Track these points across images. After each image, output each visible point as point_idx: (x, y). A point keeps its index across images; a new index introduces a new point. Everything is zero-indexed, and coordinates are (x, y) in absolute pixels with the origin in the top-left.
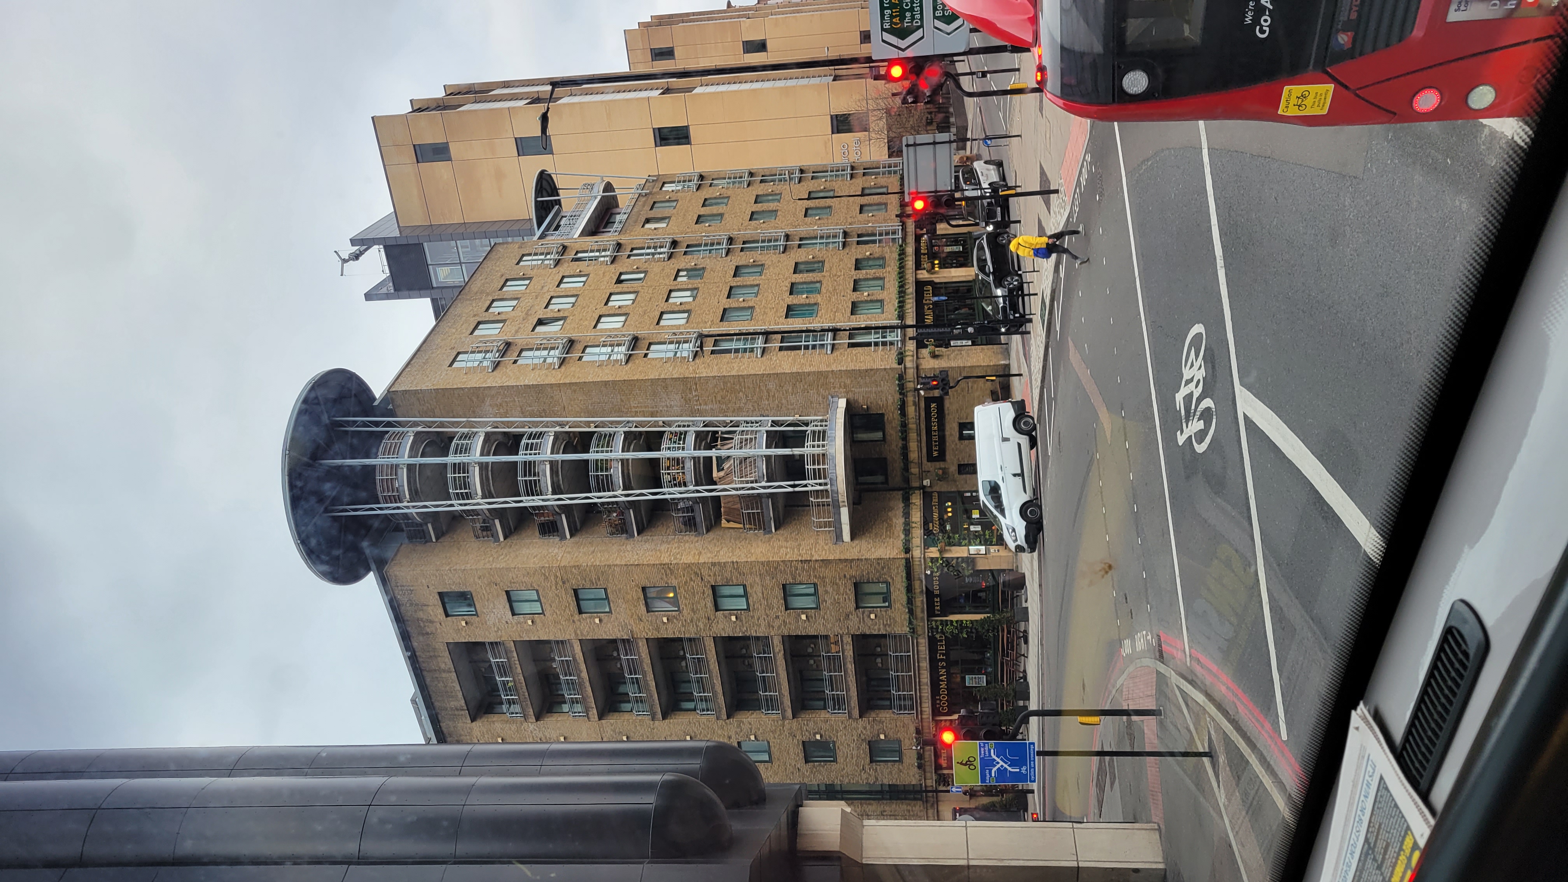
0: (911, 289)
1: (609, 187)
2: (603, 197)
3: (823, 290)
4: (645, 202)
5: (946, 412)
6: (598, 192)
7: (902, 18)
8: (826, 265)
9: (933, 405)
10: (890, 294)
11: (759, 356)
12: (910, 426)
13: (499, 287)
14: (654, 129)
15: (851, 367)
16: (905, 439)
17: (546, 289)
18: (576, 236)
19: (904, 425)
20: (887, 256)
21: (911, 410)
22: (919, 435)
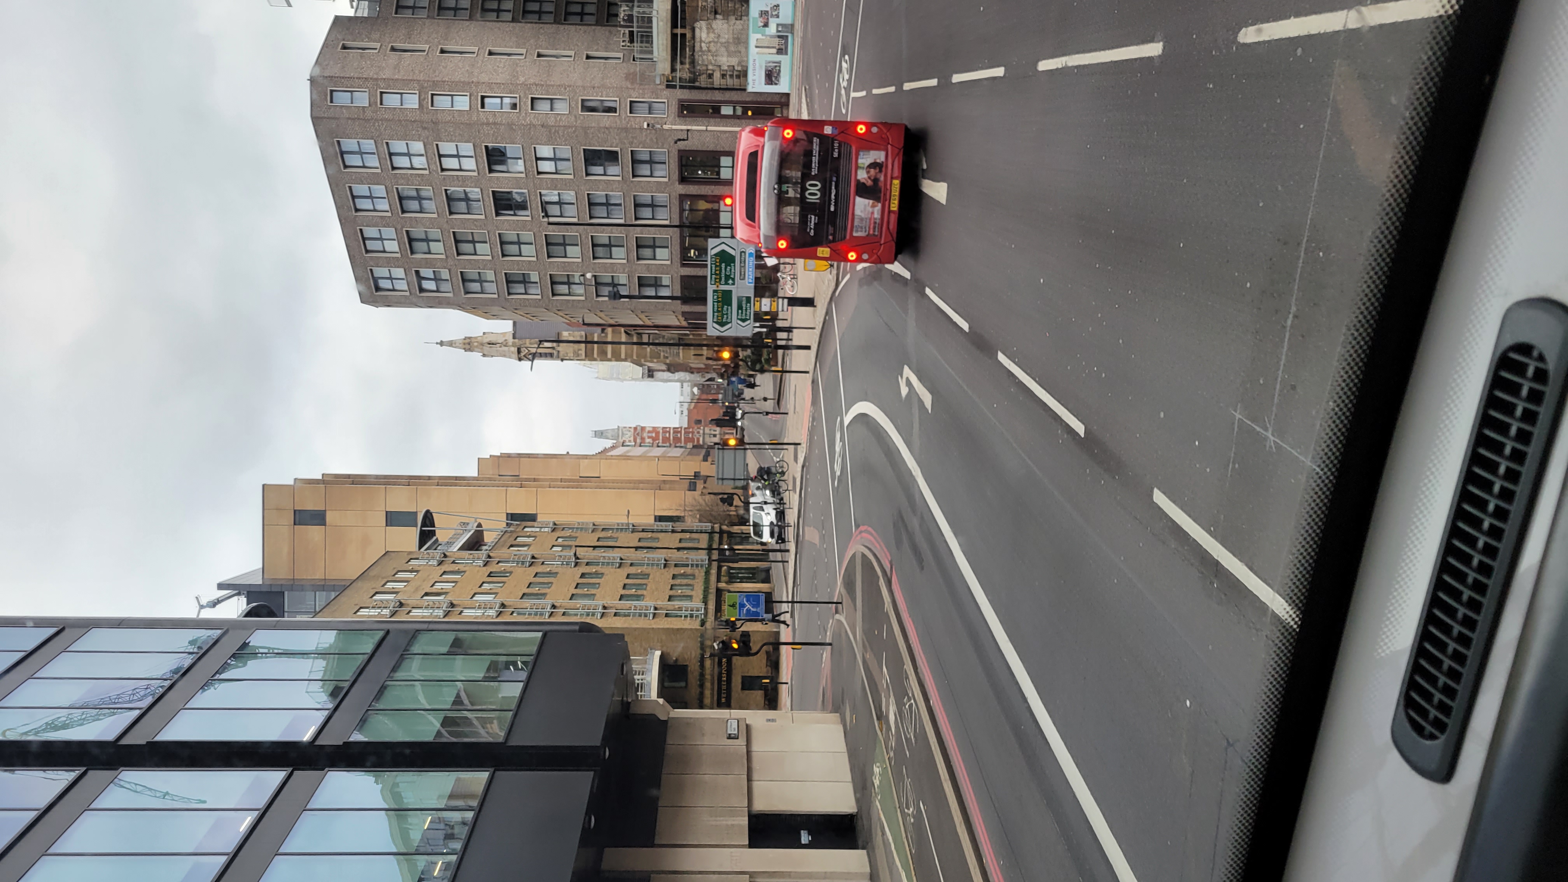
0: (713, 590)
1: (480, 525)
2: (476, 531)
3: (648, 588)
4: (510, 537)
5: (733, 666)
6: (473, 528)
8: (651, 577)
9: (724, 660)
10: (698, 592)
11: (599, 618)
12: (706, 677)
13: (393, 574)
14: (507, 514)
15: (667, 626)
16: (702, 686)
17: (431, 577)
18: (455, 550)
19: (702, 675)
20: (696, 574)
21: (708, 663)
22: (712, 684)
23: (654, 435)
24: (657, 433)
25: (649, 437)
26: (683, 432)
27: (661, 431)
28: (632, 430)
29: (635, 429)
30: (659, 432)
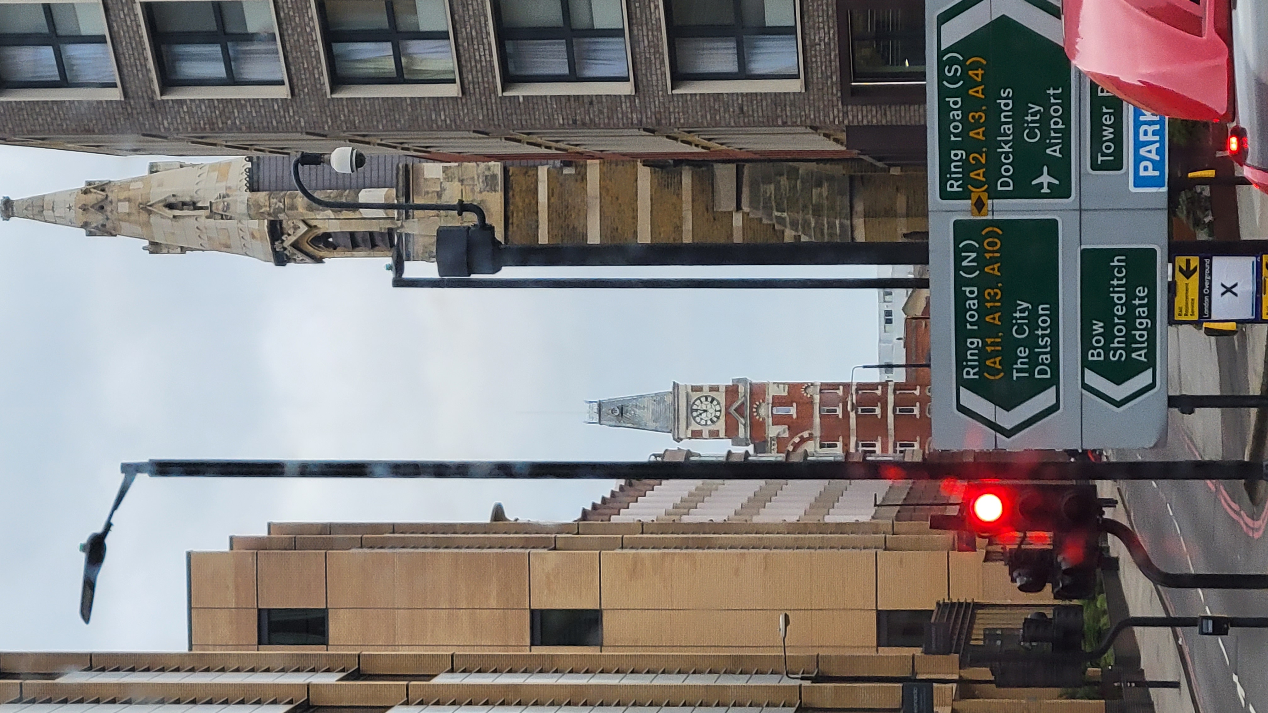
7: (1009, 360)
23: (793, 411)
24: (806, 405)
25: (778, 422)
26: (891, 398)
27: (817, 398)
28: (721, 397)
29: (732, 391)
30: (810, 402)
